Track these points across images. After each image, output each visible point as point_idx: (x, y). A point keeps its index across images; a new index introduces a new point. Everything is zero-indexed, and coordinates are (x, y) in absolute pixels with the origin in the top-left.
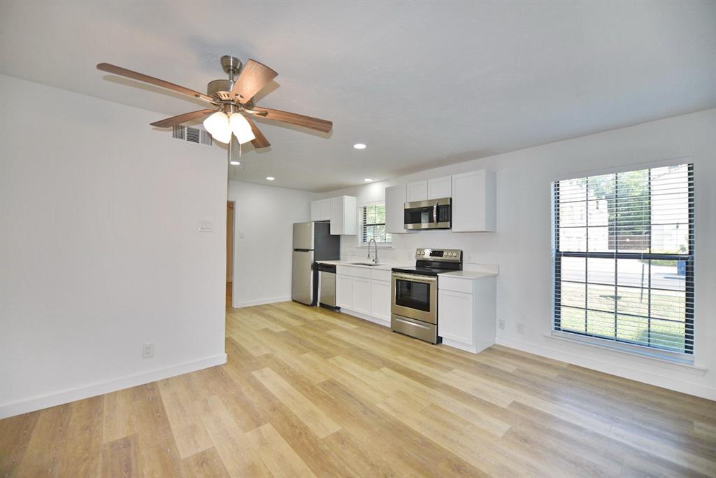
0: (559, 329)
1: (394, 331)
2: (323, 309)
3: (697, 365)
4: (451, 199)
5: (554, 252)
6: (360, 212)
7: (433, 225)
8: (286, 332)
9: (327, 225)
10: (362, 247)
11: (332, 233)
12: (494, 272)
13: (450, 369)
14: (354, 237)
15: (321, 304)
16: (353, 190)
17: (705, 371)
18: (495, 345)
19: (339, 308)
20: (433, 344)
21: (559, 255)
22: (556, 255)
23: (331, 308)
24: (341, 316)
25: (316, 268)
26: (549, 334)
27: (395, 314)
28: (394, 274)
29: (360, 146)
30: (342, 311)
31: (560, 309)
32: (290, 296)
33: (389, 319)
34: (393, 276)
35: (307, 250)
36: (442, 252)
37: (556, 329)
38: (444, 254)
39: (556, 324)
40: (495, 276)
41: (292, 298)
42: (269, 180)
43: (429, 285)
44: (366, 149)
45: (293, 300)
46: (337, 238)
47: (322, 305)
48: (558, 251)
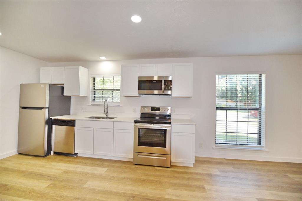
2: (59, 157)
7: (161, 92)
9: (61, 87)
10: (92, 105)
11: (65, 94)
14: (84, 98)
15: (55, 152)
16: (86, 63)
19: (77, 154)
20: (168, 168)
23: (68, 155)
25: (51, 123)
26: (215, 146)
30: (81, 155)
31: (216, 134)
32: (16, 150)
35: (41, 108)
36: (159, 108)
38: (161, 109)
41: (18, 151)
43: (166, 130)
45: (20, 154)
46: (69, 98)
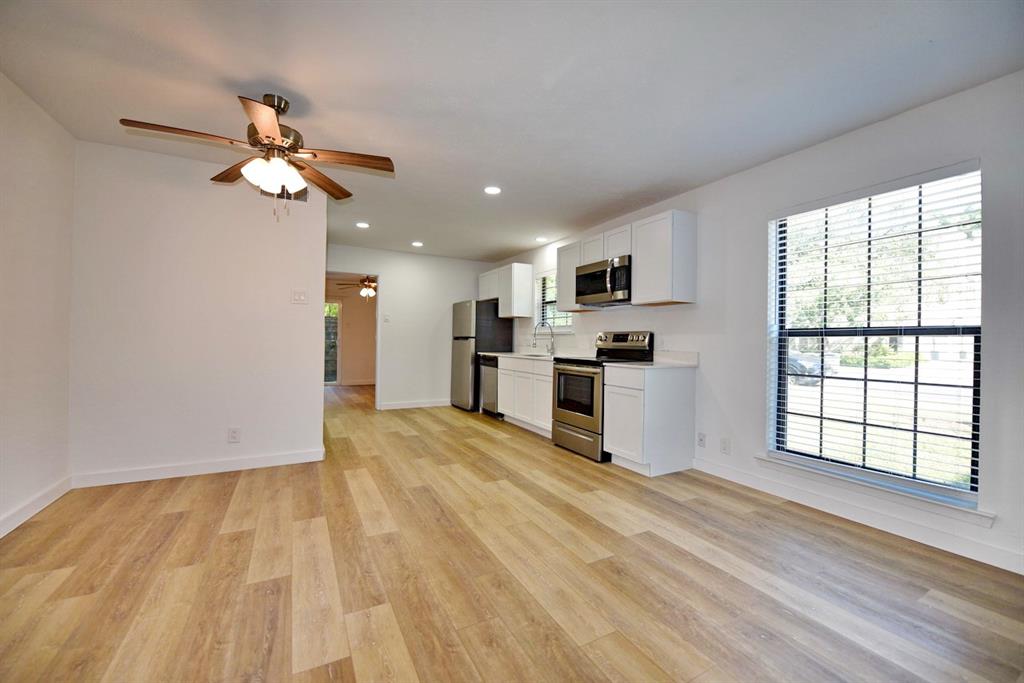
0: (783, 449)
1: (556, 445)
2: (488, 419)
3: (981, 509)
4: (630, 257)
5: (775, 328)
6: (536, 285)
7: (608, 296)
8: (417, 437)
9: (494, 304)
11: (500, 315)
12: (693, 363)
13: (591, 490)
14: (528, 319)
15: (484, 410)
16: (524, 255)
17: (994, 519)
18: (692, 470)
19: (502, 415)
20: (596, 461)
21: (785, 334)
22: (780, 334)
23: (494, 416)
24: (506, 427)
25: (478, 361)
26: (764, 455)
27: (557, 421)
28: (558, 366)
29: (493, 191)
30: (506, 419)
31: (784, 417)
33: (549, 427)
34: (555, 369)
35: (467, 338)
36: (627, 335)
37: (778, 448)
38: (630, 338)
39: (778, 442)
40: (695, 368)
41: (452, 401)
42: (415, 247)
43: (593, 379)
44: (501, 194)
45: (453, 405)
46: (509, 322)
47: (486, 412)
48: (782, 328)
